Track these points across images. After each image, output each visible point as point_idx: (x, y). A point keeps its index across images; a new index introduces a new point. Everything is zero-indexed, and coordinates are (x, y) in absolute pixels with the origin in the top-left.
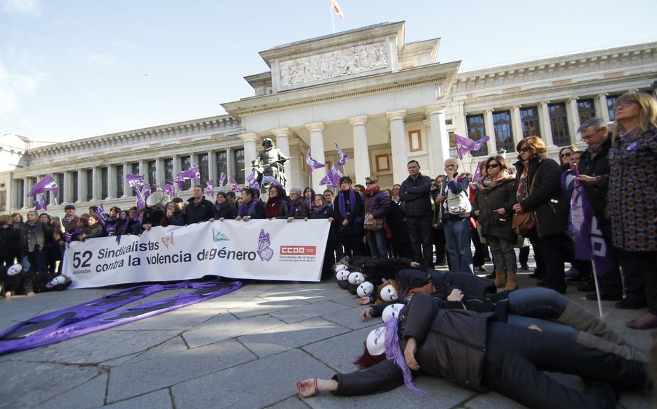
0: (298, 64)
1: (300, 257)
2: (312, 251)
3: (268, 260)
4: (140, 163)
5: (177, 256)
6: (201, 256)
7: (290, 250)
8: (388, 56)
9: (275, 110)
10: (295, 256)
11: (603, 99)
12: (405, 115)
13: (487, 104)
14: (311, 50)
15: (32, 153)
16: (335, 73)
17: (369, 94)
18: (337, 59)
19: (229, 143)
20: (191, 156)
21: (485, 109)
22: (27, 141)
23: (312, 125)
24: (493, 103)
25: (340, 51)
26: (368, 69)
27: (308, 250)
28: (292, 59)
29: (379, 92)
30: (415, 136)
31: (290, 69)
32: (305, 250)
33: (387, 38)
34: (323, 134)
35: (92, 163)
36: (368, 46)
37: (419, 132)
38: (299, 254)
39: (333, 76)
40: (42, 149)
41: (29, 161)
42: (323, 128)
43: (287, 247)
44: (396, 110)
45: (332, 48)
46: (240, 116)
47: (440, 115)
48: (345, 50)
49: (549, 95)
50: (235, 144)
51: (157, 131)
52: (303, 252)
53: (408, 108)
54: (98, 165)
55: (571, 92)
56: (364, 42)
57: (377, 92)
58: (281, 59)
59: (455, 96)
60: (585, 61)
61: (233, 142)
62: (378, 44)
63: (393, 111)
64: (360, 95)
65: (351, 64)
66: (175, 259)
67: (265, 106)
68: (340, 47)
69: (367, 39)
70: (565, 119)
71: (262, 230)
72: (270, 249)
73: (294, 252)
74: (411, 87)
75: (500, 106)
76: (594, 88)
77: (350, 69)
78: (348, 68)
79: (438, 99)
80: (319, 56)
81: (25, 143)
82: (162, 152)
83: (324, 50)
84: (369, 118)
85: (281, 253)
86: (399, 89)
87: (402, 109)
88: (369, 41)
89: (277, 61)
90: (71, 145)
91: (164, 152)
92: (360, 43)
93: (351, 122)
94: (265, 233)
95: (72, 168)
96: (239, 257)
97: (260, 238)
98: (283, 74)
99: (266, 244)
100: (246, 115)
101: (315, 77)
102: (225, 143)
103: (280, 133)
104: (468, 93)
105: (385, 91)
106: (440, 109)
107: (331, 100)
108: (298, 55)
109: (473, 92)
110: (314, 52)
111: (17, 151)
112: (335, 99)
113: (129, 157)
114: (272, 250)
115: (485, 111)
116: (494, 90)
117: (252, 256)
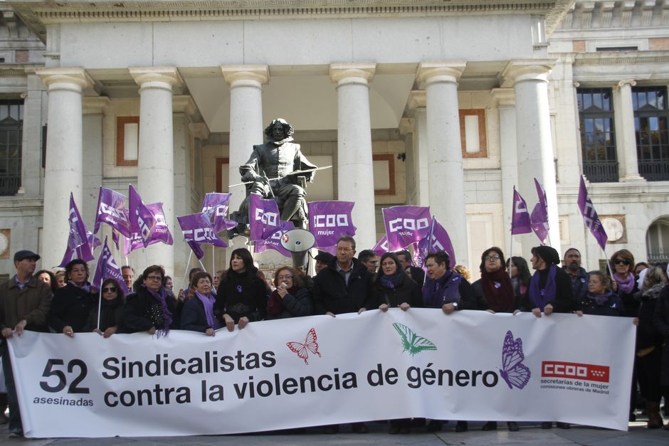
1: (580, 384)
2: (601, 374)
3: (521, 387)
5: (329, 378)
6: (375, 378)
7: (560, 370)
9: (144, 19)
10: (570, 380)
12: (461, 74)
13: (621, 68)
17: (383, 14)
23: (240, 69)
24: (635, 68)
27: (595, 373)
29: (406, 14)
30: (472, 121)
32: (589, 372)
34: (262, 93)
37: (481, 114)
38: (576, 377)
42: (265, 78)
43: (554, 363)
44: (445, 60)
46: (44, 20)
47: (540, 85)
52: (585, 375)
53: (471, 59)
57: (402, 14)
63: (436, 61)
64: (361, 15)
66: (325, 383)
67: (122, 5)
71: (509, 333)
72: (523, 367)
73: (568, 373)
74: (479, 13)
75: (647, 77)
79: (537, 48)
84: (379, 70)
85: (544, 375)
86: (451, 13)
87: (455, 60)
93: (335, 75)
94: (515, 339)
96: (462, 381)
97: (505, 346)
99: (516, 358)
100: (63, 20)
103: (154, 79)
104: (576, 35)
105: (419, 14)
106: (540, 72)
107: (291, 16)
109: (587, 35)
112: (301, 16)
114: (527, 370)
115: (616, 83)
116: (632, 38)
117: (490, 379)
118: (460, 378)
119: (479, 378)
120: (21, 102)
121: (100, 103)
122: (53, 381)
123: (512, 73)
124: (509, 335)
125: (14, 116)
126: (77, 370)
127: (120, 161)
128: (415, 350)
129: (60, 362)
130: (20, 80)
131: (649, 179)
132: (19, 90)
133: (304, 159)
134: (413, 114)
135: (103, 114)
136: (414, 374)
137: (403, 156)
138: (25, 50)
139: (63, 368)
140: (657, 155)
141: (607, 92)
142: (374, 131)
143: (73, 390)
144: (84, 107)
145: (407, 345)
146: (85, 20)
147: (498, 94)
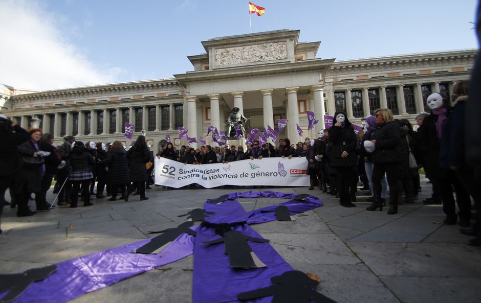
0: (228, 52)
3: (284, 176)
4: (104, 111)
7: (295, 172)
8: (288, 51)
11: (419, 87)
12: (298, 90)
13: (347, 85)
14: (237, 43)
15: (16, 98)
16: (253, 59)
18: (254, 50)
19: (172, 100)
20: (144, 108)
21: (346, 88)
22: (12, 89)
23: (236, 93)
24: (352, 85)
25: (256, 46)
26: (275, 59)
27: (304, 172)
28: (223, 48)
30: (302, 103)
31: (222, 54)
32: (302, 171)
33: (288, 40)
34: (243, 99)
35: (67, 109)
36: (275, 44)
37: (305, 101)
39: (251, 61)
40: (24, 95)
41: (12, 105)
42: (243, 95)
43: (293, 170)
44: (293, 87)
45: (251, 43)
46: (186, 83)
47: (321, 92)
48: (260, 45)
49: (386, 82)
50: (177, 101)
51: (116, 88)
52: (302, 173)
54: (71, 111)
55: (400, 81)
56: (273, 41)
57: (280, 74)
58: (216, 47)
59: (326, 78)
60: (408, 61)
61: (175, 100)
62: (282, 43)
63: (290, 87)
64: (269, 75)
65: (263, 54)
66: (230, 176)
68: (256, 43)
69: (274, 39)
70: (395, 98)
72: (284, 171)
75: (356, 87)
76: (414, 80)
77: (263, 58)
78: (262, 57)
79: (320, 81)
80: (242, 48)
81: (10, 91)
82: (121, 104)
83: (246, 44)
84: (274, 91)
85: (291, 173)
86: (294, 73)
87: (296, 86)
88: (276, 41)
89: (213, 49)
90: (48, 95)
91: (123, 104)
92: (270, 41)
93: (262, 93)
95: (51, 111)
98: (217, 57)
100: (190, 83)
101: (239, 60)
102: (169, 100)
103: (213, 97)
104: (334, 77)
105: (285, 74)
106: (321, 88)
108: (228, 46)
109: (338, 76)
110: (239, 45)
111: (4, 96)
113: (97, 106)
114: (286, 172)
115: (346, 90)
116: (351, 76)
117: (275, 174)
118: (267, 174)
119: (272, 174)
120: (182, 105)
121: (201, 104)
122: (165, 171)
123: (313, 89)
124: (280, 163)
125: (181, 109)
126: (173, 169)
127: (207, 119)
128: (254, 168)
129: (168, 166)
130: (182, 99)
131: (356, 117)
132: (181, 102)
133: (243, 117)
134: (285, 102)
135: (202, 107)
136: (253, 174)
137: (284, 114)
138: (184, 91)
139: (169, 168)
140: (359, 110)
141: (344, 92)
142: (273, 108)
143: (170, 173)
144: (197, 106)
145: (252, 168)
146: (196, 82)
147: (309, 95)
